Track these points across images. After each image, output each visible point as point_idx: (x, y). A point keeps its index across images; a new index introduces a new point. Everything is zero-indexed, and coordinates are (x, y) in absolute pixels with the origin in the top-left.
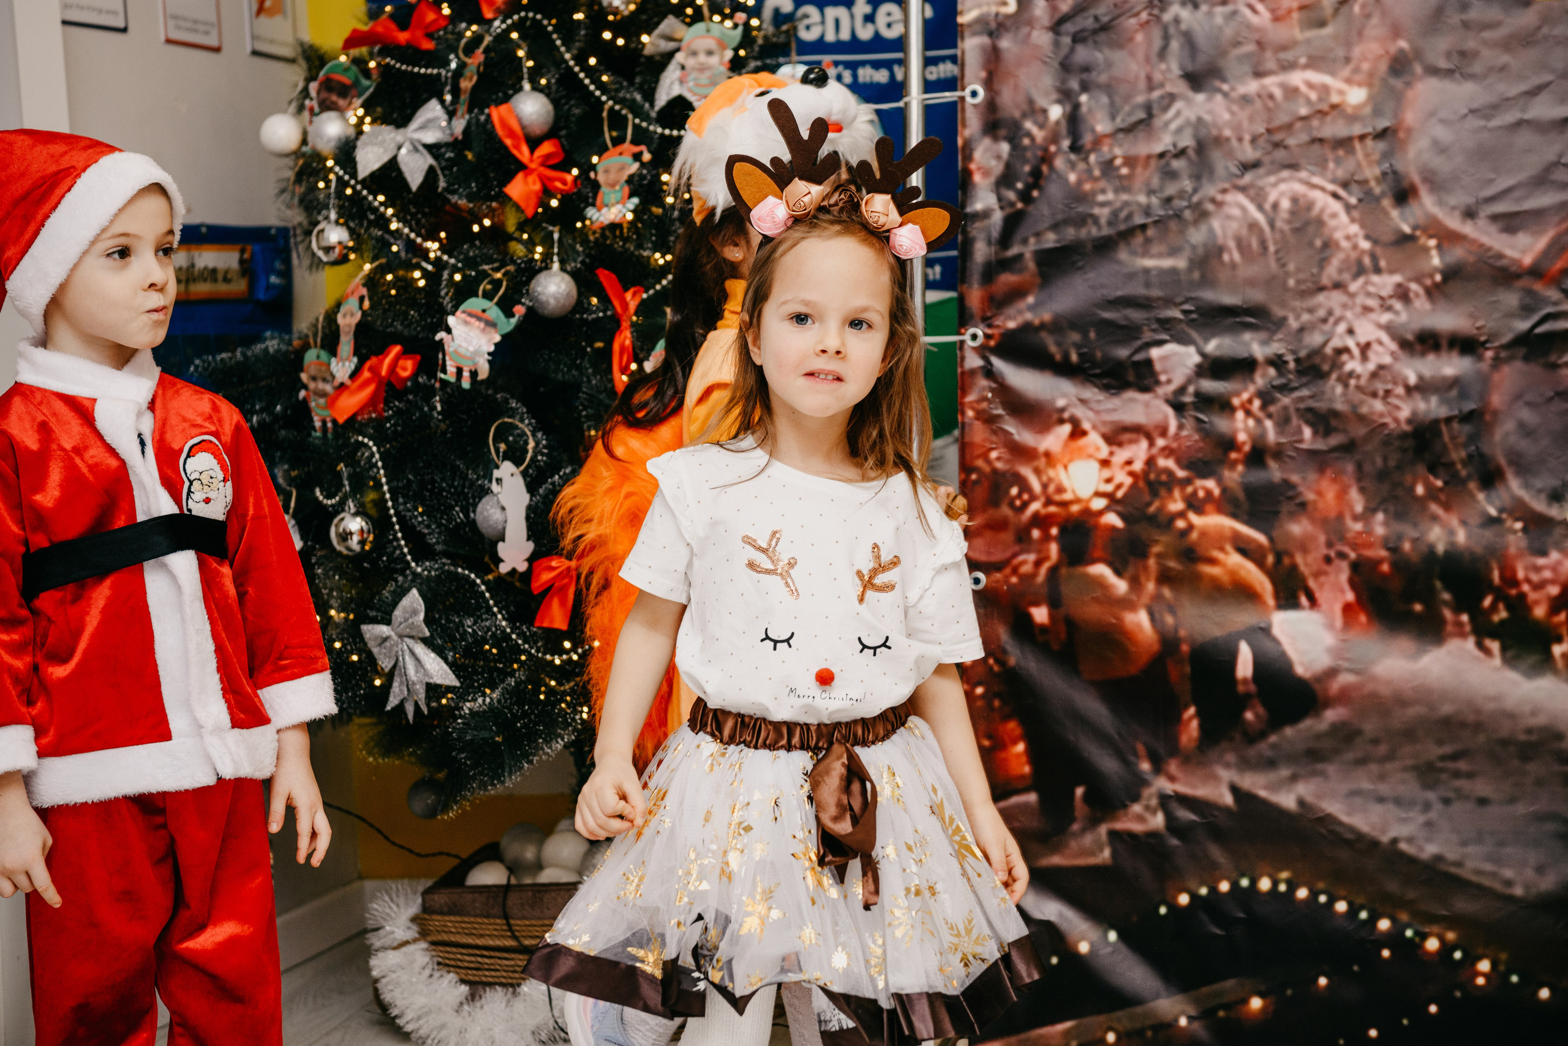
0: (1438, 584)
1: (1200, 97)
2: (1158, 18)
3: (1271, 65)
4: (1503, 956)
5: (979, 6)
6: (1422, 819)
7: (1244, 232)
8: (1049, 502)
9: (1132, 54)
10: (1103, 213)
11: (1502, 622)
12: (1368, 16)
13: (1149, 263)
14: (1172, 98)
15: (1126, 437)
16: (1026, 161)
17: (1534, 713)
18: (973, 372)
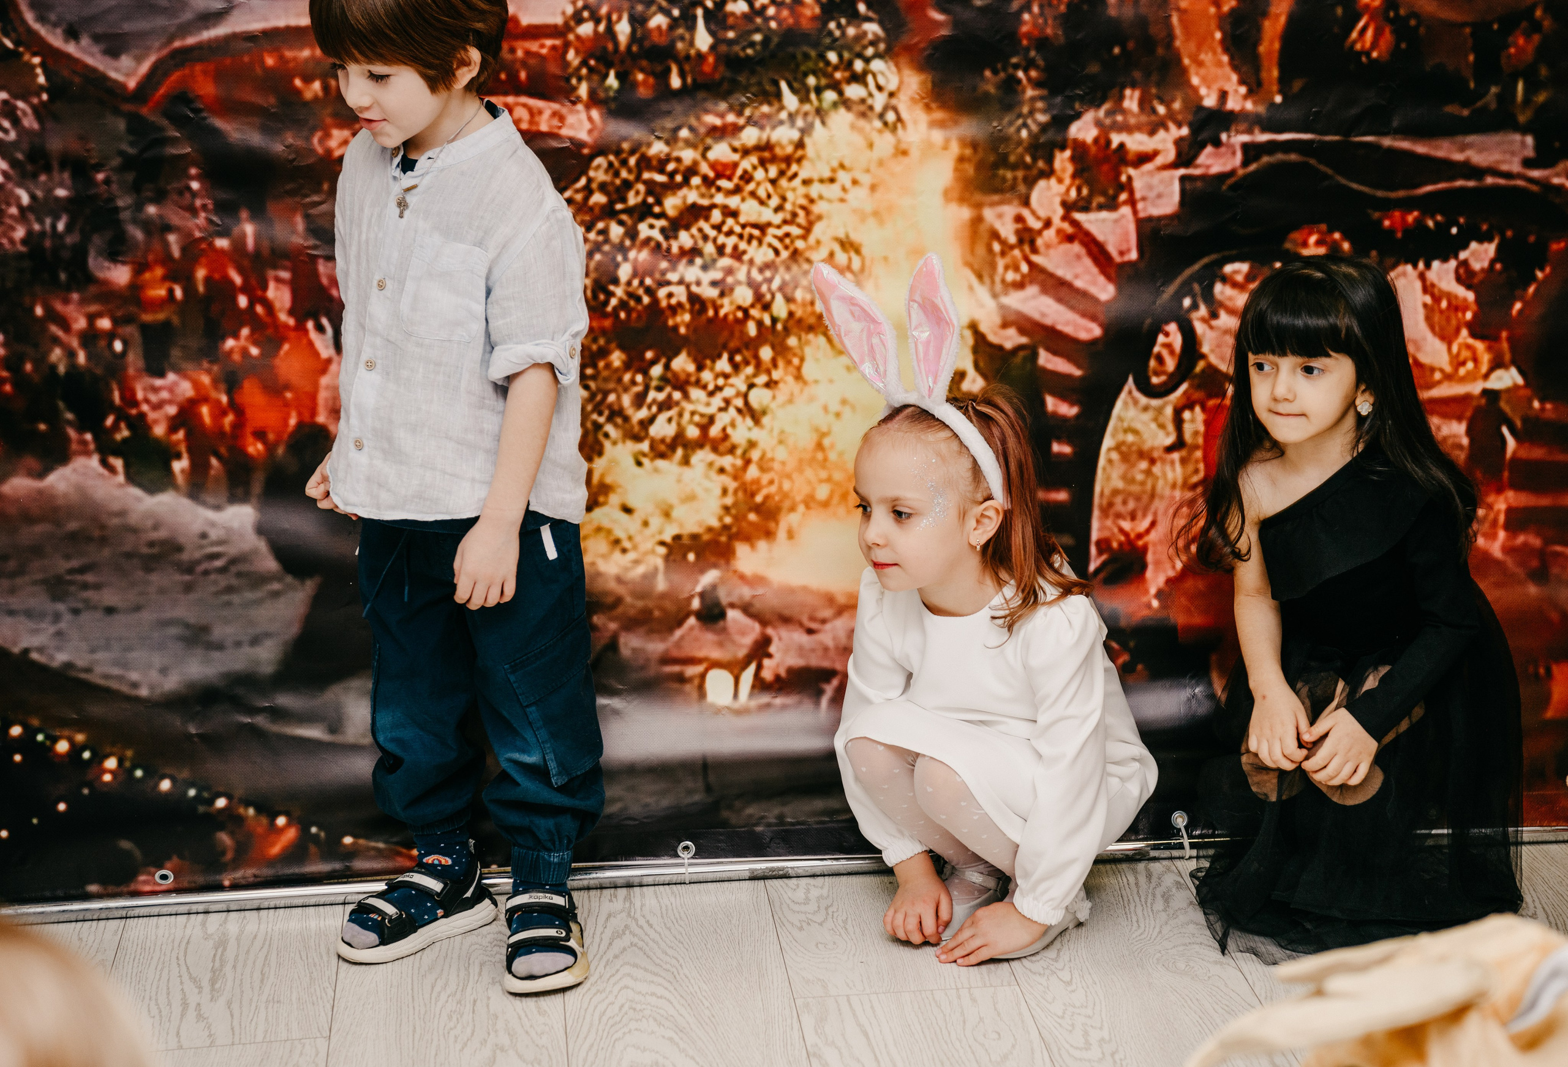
0: (61, 405)
4: (129, 753)
6: (52, 629)
11: (125, 440)
17: (156, 527)
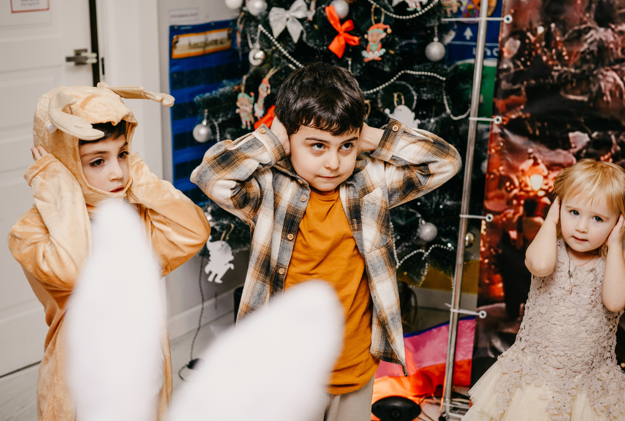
1: (602, 30)
7: (614, 89)
8: (521, 190)
9: (575, 9)
10: (555, 74)
13: (572, 97)
14: (590, 29)
15: (555, 168)
16: (526, 49)
18: (496, 134)
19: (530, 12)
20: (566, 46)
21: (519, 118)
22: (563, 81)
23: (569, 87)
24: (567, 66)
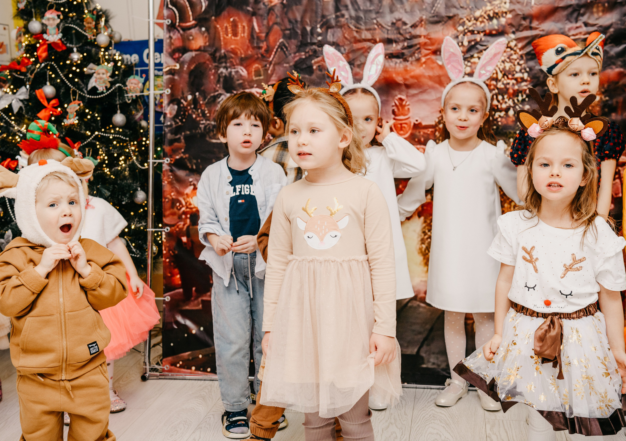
2: (217, 72)
3: (248, 87)
5: (169, 66)
8: (187, 208)
9: (210, 82)
10: (202, 126)
12: (272, 74)
13: (214, 141)
14: (221, 94)
16: (181, 111)
18: (166, 170)
19: (181, 86)
20: (207, 107)
21: (181, 158)
22: (207, 130)
23: (212, 134)
24: (209, 120)
